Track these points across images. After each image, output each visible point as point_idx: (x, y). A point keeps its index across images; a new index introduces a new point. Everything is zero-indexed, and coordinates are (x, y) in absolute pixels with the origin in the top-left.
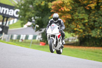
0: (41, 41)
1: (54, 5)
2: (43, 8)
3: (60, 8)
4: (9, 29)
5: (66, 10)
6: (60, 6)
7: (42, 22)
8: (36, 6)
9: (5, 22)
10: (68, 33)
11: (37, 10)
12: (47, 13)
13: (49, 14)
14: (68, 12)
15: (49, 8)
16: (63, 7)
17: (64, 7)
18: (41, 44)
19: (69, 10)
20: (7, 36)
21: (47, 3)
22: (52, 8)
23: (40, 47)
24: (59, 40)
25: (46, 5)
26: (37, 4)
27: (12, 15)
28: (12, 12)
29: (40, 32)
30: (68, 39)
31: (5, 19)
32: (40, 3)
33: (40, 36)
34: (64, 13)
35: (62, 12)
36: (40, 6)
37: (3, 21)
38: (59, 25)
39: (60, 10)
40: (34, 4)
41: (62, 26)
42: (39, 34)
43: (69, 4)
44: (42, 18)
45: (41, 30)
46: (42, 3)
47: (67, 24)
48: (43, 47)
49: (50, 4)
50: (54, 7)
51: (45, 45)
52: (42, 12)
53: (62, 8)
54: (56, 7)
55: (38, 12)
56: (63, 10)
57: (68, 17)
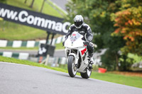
0: (99, 66)
1: (118, 17)
2: (104, 21)
3: (127, 21)
4: (56, 50)
5: (136, 23)
6: (127, 19)
7: (102, 41)
8: (94, 18)
9: (50, 41)
10: (138, 55)
11: (95, 23)
12: (109, 28)
13: (112, 29)
14: (138, 27)
15: (112, 20)
16: (131, 19)
17: (133, 20)
18: (99, 72)
19: (140, 24)
20: (53, 59)
21: (108, 13)
22: (116, 21)
23: (98, 75)
24: (84, 58)
25: (108, 18)
26: (95, 16)
27: (60, 30)
28: (60, 27)
29: (99, 54)
30: (138, 65)
31: (51, 36)
32: (99, 13)
33: (99, 60)
34: (133, 28)
35: (130, 27)
36: (98, 18)
37: (47, 39)
38: (83, 34)
39: (126, 24)
40: (90, 15)
41: (88, 35)
42: (98, 57)
43: (140, 15)
44: (102, 34)
45: (100, 52)
46: (101, 13)
47: (137, 43)
48: (103, 75)
49: (112, 15)
50: (119, 19)
51: (106, 72)
52: (102, 27)
53: (129, 22)
54: (121, 20)
55: (95, 26)
56: (131, 24)
57: (137, 33)
